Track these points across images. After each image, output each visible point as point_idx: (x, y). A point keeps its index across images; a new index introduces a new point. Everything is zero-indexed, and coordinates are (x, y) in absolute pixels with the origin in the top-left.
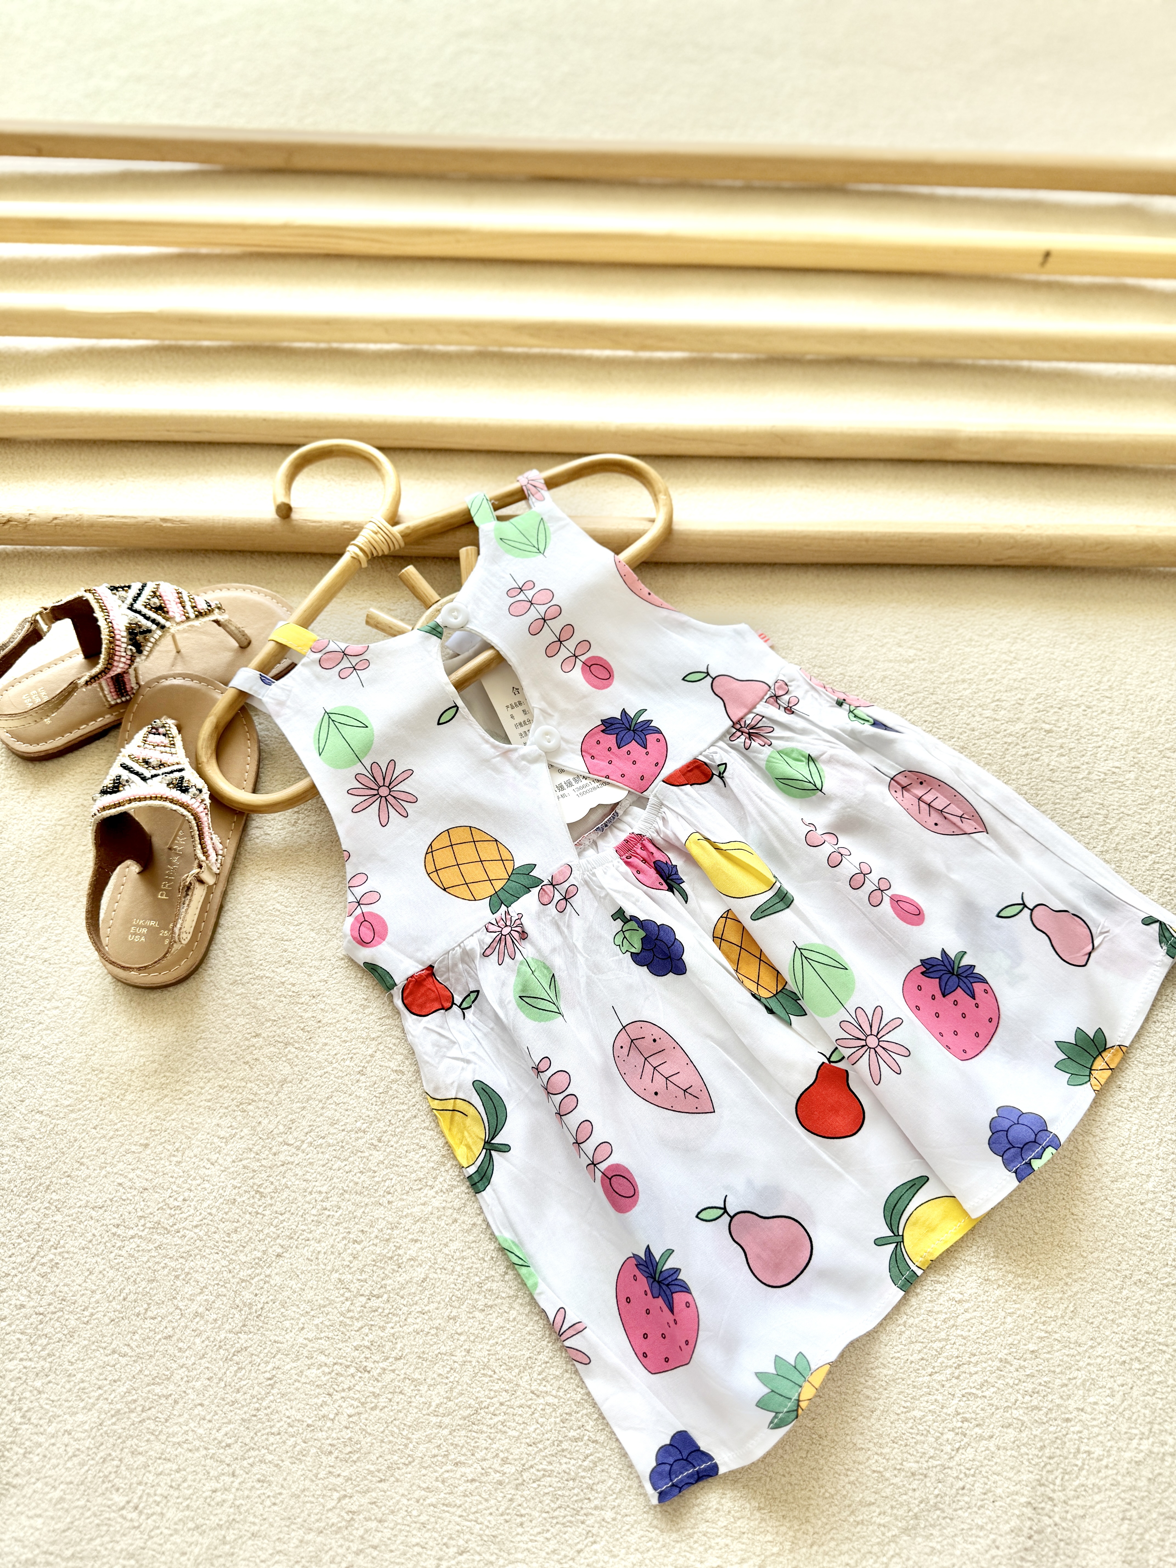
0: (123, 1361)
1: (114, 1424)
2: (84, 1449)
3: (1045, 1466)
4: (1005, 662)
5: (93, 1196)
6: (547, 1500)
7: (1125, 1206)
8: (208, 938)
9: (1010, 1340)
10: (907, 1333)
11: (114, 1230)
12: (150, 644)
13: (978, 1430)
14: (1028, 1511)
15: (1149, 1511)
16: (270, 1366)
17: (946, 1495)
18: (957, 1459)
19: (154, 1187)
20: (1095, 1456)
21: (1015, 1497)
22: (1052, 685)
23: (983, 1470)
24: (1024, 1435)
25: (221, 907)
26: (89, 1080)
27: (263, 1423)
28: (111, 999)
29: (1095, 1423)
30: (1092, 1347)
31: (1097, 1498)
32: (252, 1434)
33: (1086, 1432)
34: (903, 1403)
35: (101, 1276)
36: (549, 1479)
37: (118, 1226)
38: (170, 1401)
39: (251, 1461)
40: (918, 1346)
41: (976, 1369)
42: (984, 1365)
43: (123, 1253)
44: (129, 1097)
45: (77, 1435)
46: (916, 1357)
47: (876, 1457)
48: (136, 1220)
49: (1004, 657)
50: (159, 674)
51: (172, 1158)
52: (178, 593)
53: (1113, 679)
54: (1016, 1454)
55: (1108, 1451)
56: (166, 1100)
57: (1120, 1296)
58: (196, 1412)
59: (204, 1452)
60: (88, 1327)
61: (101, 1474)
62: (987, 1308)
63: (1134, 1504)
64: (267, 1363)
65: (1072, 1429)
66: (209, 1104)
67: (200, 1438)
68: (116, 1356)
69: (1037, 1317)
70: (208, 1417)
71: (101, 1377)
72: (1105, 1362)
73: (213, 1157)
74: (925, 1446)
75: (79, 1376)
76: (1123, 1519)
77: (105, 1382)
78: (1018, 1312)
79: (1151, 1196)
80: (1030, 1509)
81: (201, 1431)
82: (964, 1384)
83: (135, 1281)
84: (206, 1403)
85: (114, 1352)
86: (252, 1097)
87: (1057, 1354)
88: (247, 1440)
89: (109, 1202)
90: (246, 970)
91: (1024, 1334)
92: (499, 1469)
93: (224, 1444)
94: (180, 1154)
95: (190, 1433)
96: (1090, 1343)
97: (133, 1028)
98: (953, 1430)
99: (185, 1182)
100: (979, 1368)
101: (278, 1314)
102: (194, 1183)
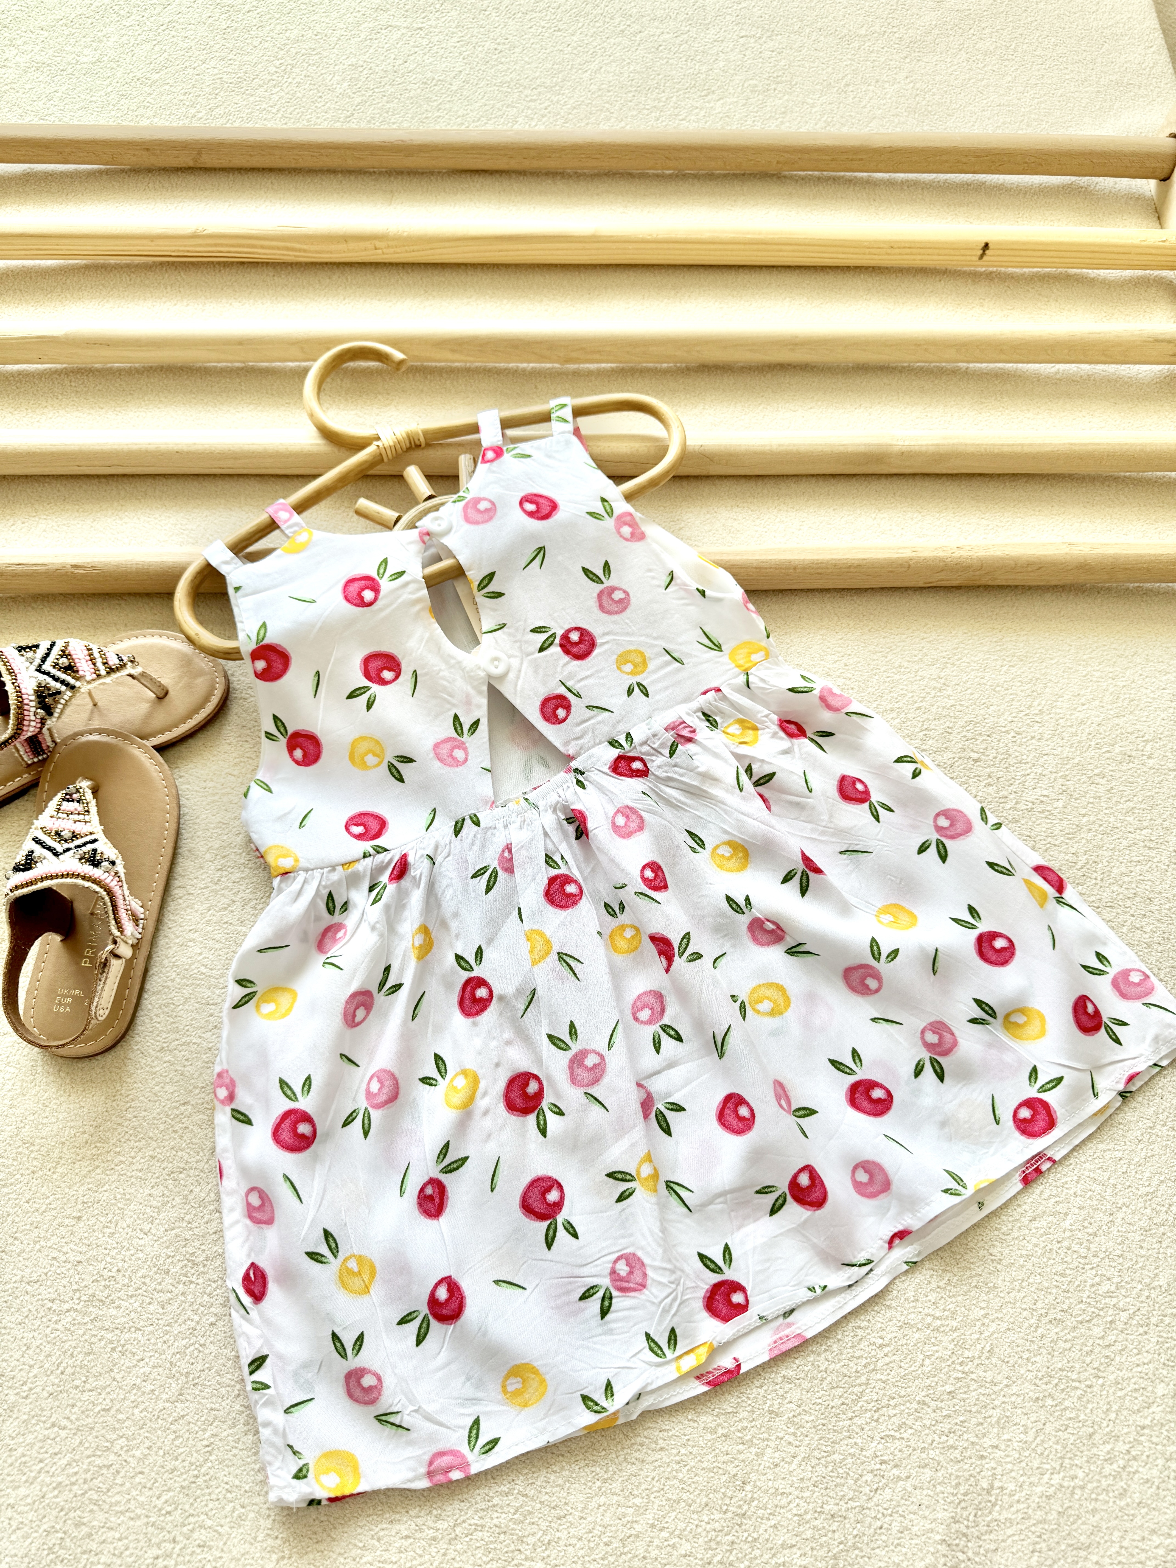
0: (63, 1434)
1: (56, 1497)
2: (27, 1522)
3: (959, 1503)
4: (934, 688)
5: (28, 1270)
6: (479, 1553)
7: (1042, 1245)
8: (133, 1006)
9: (928, 1382)
10: (829, 1379)
11: (50, 1305)
12: (60, 706)
13: (896, 1472)
14: (943, 1548)
15: (1058, 1543)
16: (208, 1434)
17: (864, 1534)
18: (875, 1499)
19: (88, 1260)
20: (1007, 1491)
21: (930, 1535)
22: (982, 712)
23: (900, 1509)
24: (939, 1474)
25: (146, 971)
26: (21, 1153)
27: (202, 1489)
28: (40, 1069)
29: (1008, 1459)
30: (1007, 1386)
31: (1010, 1532)
32: (191, 1500)
33: (1000, 1469)
34: (824, 1448)
35: (38, 1351)
36: (480, 1534)
37: (53, 1301)
38: (111, 1470)
39: (190, 1527)
40: (839, 1391)
41: (894, 1412)
42: (902, 1408)
43: (59, 1326)
44: (60, 1170)
45: (20, 1509)
46: (838, 1402)
47: (797, 1501)
48: (71, 1294)
49: (933, 683)
50: (76, 730)
51: (105, 1230)
52: (89, 650)
53: (1043, 702)
54: (932, 1493)
55: (1021, 1486)
56: (98, 1171)
57: (1035, 1334)
58: (137, 1480)
59: (146, 1520)
60: (28, 1401)
61: (45, 1547)
62: (906, 1351)
63: (1044, 1537)
64: (205, 1430)
65: (987, 1466)
66: (140, 1174)
67: (142, 1505)
68: (56, 1429)
69: (955, 1358)
70: (149, 1485)
71: (42, 1451)
72: (1020, 1400)
73: (146, 1227)
74: (845, 1489)
75: (20, 1450)
76: (1033, 1552)
77: (47, 1456)
78: (937, 1355)
79: (1068, 1234)
80: (944, 1546)
81: (142, 1499)
82: (883, 1427)
83: (72, 1355)
84: (146, 1471)
85: (53, 1425)
86: (182, 1165)
87: (974, 1394)
88: (187, 1507)
89: (44, 1277)
90: (173, 1036)
91: (942, 1375)
92: (433, 1525)
93: (163, 1512)
94: (113, 1225)
95: (132, 1502)
96: (1005, 1382)
97: (62, 1099)
98: (872, 1471)
99: (119, 1253)
100: (897, 1411)
101: (213, 1382)
102: (128, 1253)
